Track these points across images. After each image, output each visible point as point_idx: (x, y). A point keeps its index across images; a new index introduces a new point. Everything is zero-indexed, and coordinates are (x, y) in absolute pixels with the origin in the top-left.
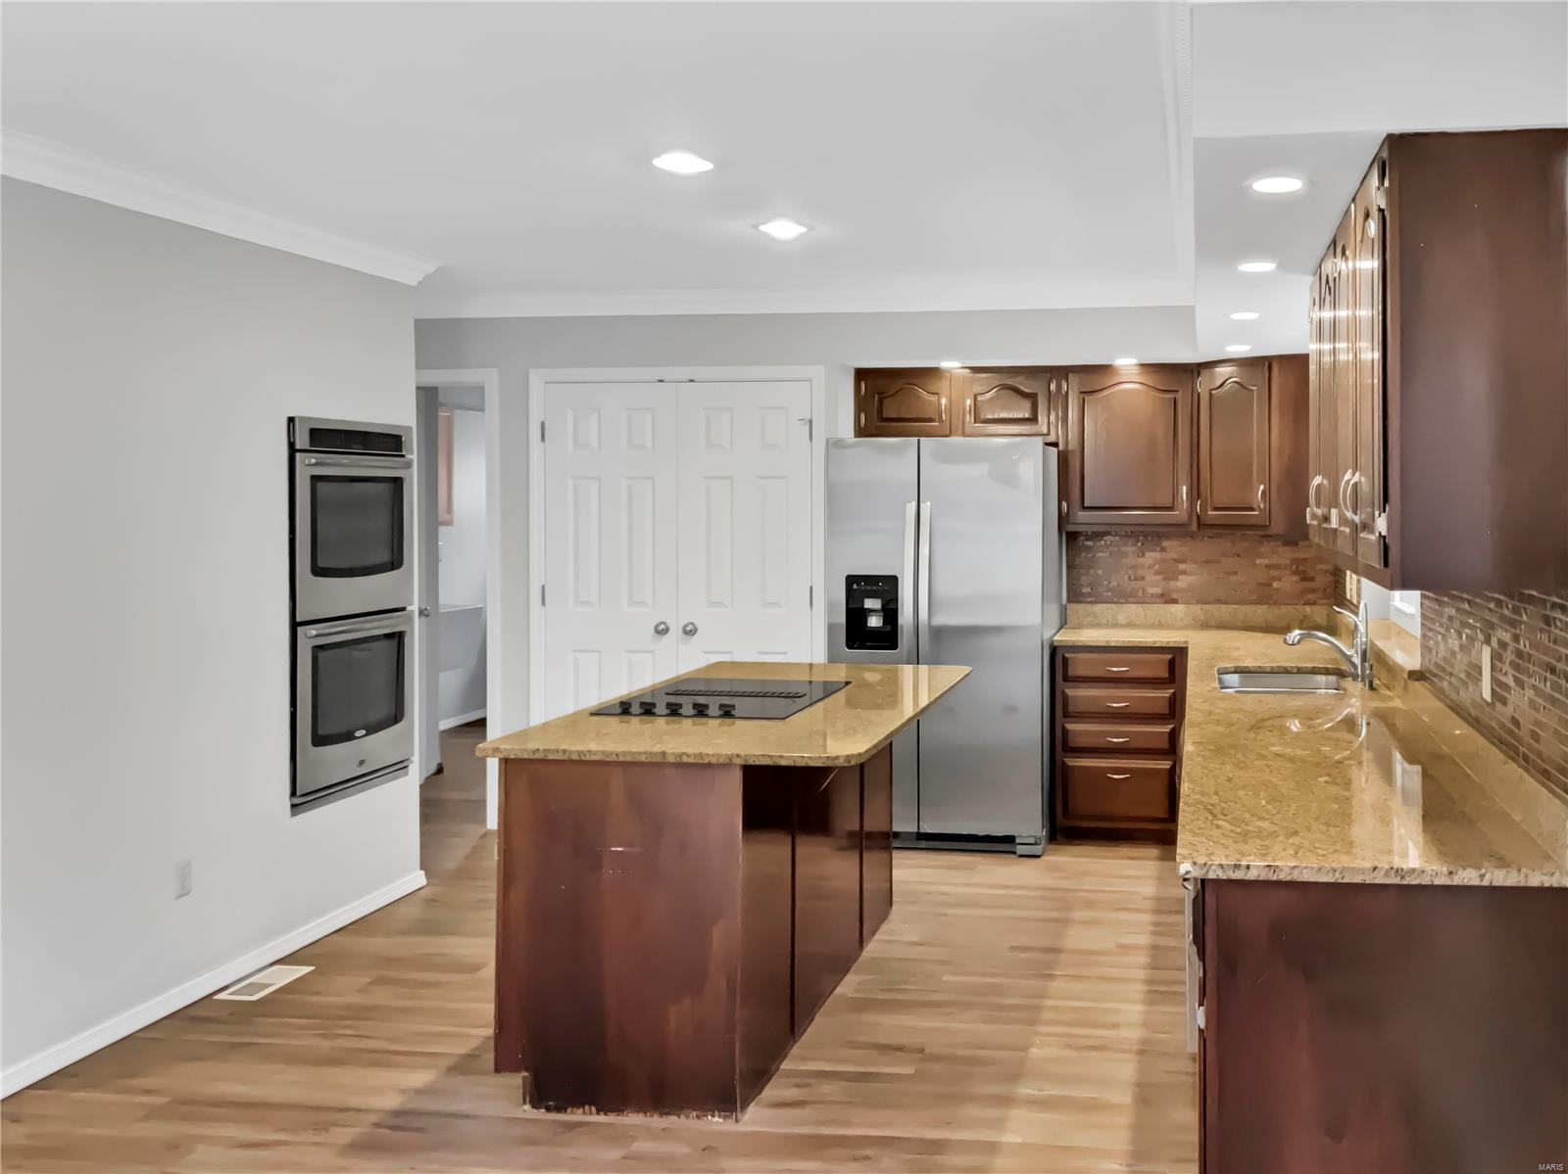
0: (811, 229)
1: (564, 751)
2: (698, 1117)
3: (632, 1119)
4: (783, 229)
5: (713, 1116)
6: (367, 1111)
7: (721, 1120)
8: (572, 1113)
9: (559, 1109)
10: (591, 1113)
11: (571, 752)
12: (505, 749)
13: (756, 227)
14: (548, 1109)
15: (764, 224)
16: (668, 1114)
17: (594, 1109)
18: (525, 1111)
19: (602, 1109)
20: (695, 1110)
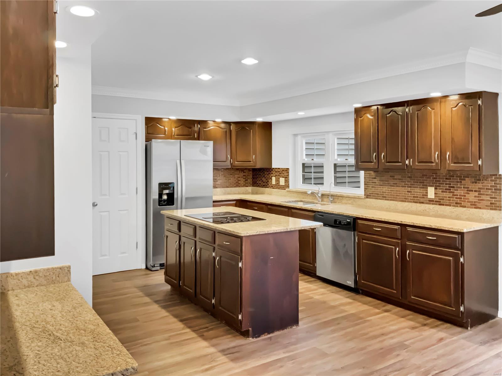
0: (213, 77)
1: (264, 231)
2: (291, 328)
3: (277, 333)
4: (205, 77)
5: (294, 326)
6: (208, 355)
7: (296, 327)
8: (262, 337)
9: (259, 336)
10: (266, 335)
11: (266, 231)
12: (249, 233)
13: (197, 76)
14: (256, 338)
15: (199, 75)
16: (284, 329)
17: (267, 334)
18: (250, 340)
19: (269, 333)
20: (290, 326)
